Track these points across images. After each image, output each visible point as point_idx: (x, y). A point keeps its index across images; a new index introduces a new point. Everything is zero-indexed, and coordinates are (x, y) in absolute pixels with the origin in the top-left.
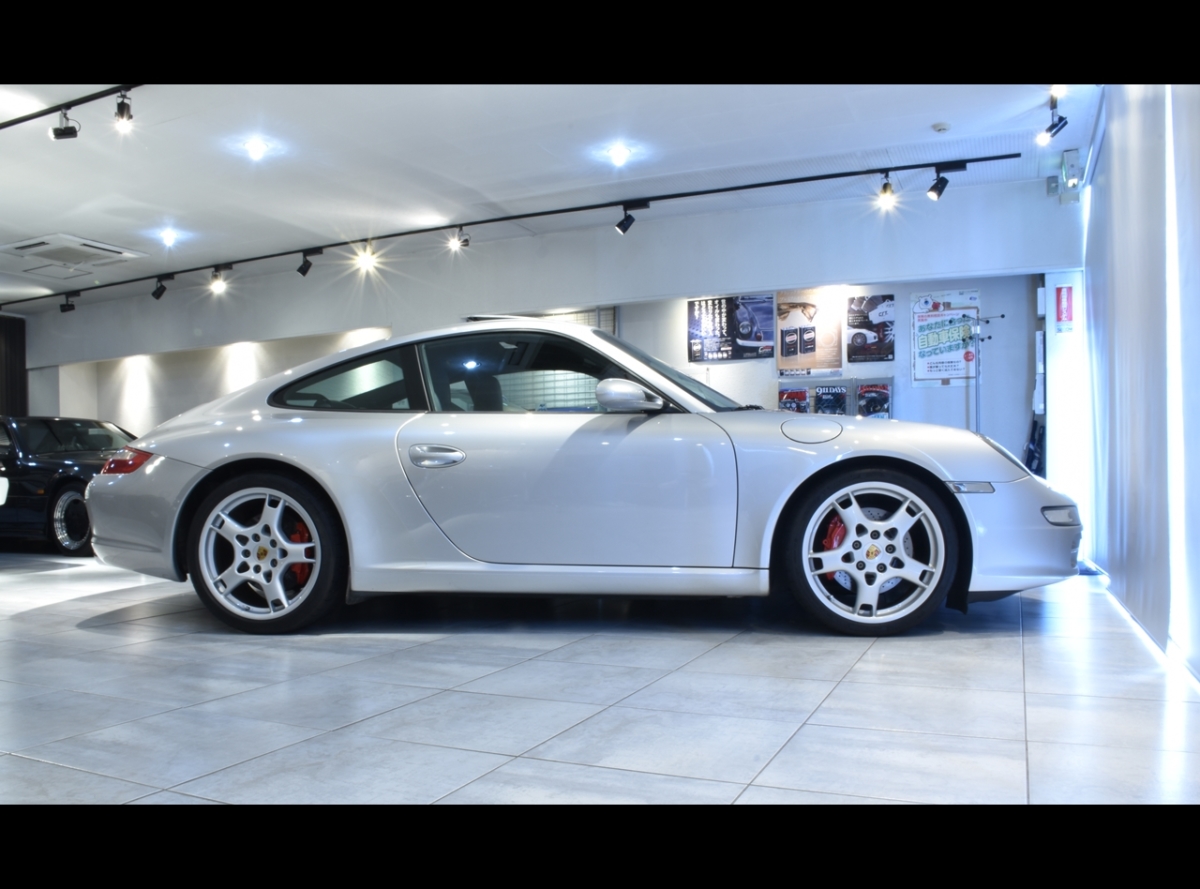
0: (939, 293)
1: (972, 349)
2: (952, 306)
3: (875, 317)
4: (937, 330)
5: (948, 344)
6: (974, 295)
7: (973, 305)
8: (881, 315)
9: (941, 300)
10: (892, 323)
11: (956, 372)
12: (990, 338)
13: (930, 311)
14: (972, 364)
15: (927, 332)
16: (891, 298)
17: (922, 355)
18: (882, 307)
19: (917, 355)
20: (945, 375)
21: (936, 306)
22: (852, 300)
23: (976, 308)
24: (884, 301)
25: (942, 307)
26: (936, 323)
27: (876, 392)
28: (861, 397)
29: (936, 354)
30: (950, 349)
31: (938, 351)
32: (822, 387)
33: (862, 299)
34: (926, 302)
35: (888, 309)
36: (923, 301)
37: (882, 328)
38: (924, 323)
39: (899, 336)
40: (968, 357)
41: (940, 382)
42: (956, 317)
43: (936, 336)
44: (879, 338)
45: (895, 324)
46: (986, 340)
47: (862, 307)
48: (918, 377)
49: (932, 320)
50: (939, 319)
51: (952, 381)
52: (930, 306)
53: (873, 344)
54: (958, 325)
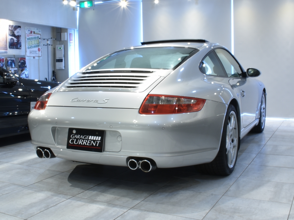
0: (33, 28)
1: (40, 48)
2: (35, 33)
3: (16, 33)
4: (32, 40)
5: (34, 45)
6: (40, 30)
7: (39, 33)
8: (18, 32)
9: (33, 31)
10: (20, 36)
11: (36, 54)
12: (44, 45)
13: (30, 33)
14: (40, 52)
15: (29, 40)
16: (20, 27)
17: (28, 48)
18: (18, 30)
19: (27, 48)
20: (34, 55)
21: (31, 32)
22: (10, 26)
23: (40, 34)
24: (18, 28)
25: (33, 33)
26: (31, 38)
27: (23, 60)
28: (20, 62)
29: (31, 48)
30: (35, 47)
31: (32, 47)
32: (9, 57)
33: (12, 26)
34: (29, 30)
35: (20, 31)
36: (28, 30)
37: (18, 37)
38: (28, 37)
39: (22, 40)
40: (39, 50)
41: (33, 57)
42: (36, 37)
43: (31, 42)
44: (17, 41)
45: (21, 36)
46: (45, 46)
47: (12, 29)
48: (28, 55)
49: (30, 37)
50: (32, 37)
51: (36, 57)
52: (30, 32)
53: (16, 43)
54: (36, 39)
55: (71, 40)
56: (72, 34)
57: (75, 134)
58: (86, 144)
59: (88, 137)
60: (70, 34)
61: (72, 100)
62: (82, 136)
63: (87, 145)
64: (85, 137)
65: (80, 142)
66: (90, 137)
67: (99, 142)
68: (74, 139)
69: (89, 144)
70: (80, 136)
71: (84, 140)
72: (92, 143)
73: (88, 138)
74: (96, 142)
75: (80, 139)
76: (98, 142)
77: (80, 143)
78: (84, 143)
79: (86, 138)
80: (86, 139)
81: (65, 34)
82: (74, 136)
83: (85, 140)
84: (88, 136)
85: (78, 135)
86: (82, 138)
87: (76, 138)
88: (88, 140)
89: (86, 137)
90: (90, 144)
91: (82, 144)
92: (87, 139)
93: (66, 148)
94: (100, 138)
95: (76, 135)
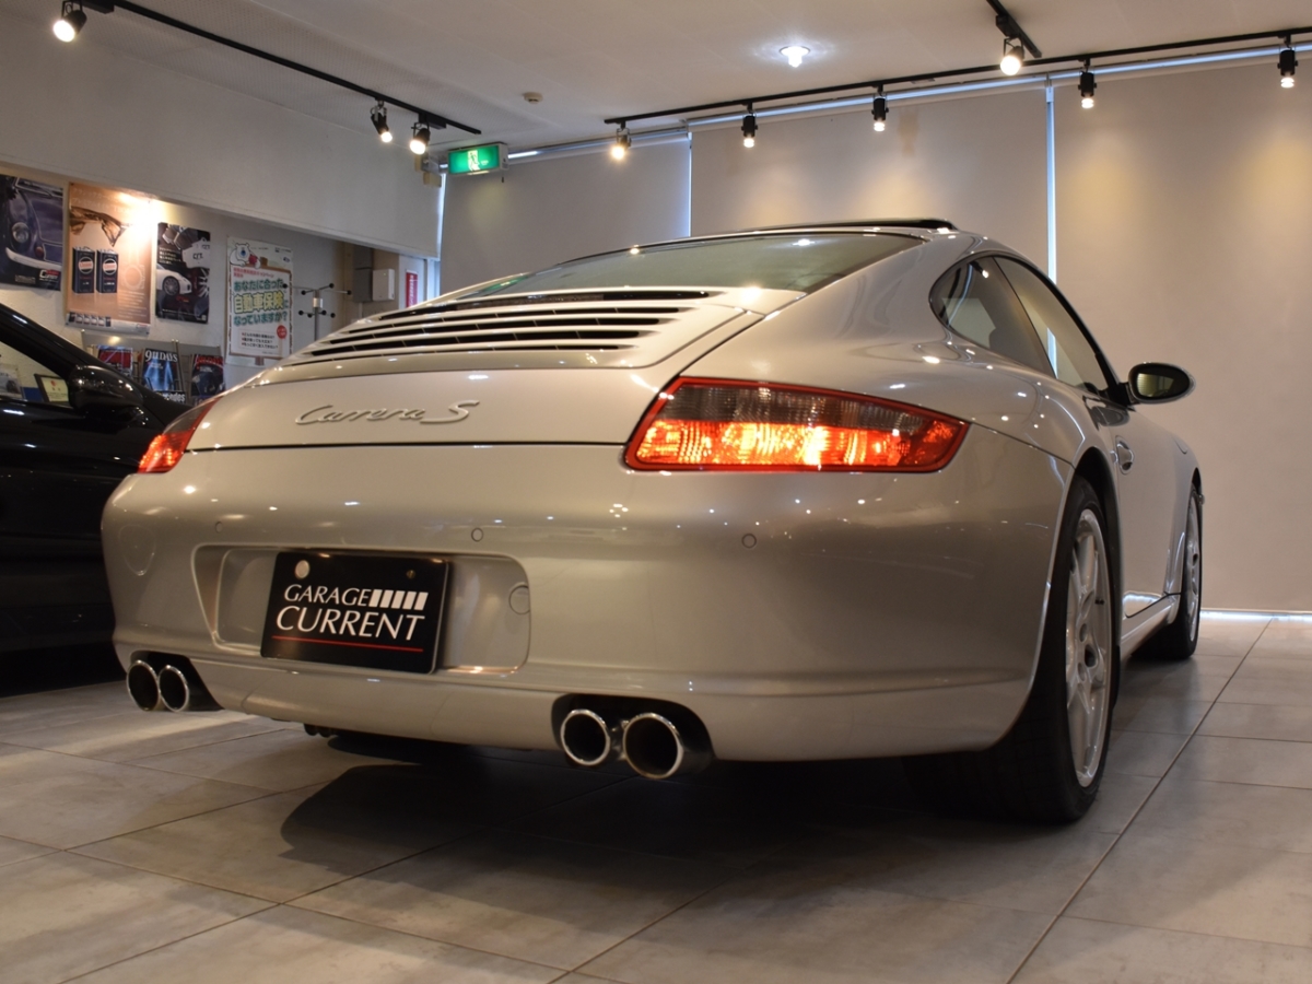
0: (260, 244)
1: (286, 324)
2: (269, 264)
3: (188, 257)
4: (253, 292)
5: (262, 312)
6: (289, 256)
7: (286, 268)
8: (196, 256)
9: (259, 254)
10: (207, 270)
11: (270, 350)
12: (301, 313)
13: (246, 265)
14: (286, 342)
15: (242, 292)
16: (205, 235)
17: (238, 323)
18: (197, 247)
19: (233, 321)
20: (259, 352)
21: (252, 260)
22: (163, 227)
23: (289, 272)
24: (199, 239)
25: (258, 263)
26: (252, 282)
27: (211, 366)
28: (196, 372)
29: (250, 323)
30: (264, 319)
31: (252, 320)
32: (152, 350)
33: (175, 229)
34: (243, 252)
35: (205, 252)
36: (240, 250)
37: (197, 275)
38: (240, 280)
39: (214, 288)
40: (281, 332)
41: (253, 360)
42: (271, 279)
43: (250, 299)
44: (193, 289)
45: (211, 272)
46: (305, 316)
47: (175, 241)
48: (234, 350)
49: (248, 278)
50: (255, 278)
51: (266, 361)
52: (246, 259)
53: (186, 296)
54: (272, 290)
55: (411, 300)
56: (415, 277)
57: (305, 582)
58: (353, 633)
59: (366, 594)
60: (408, 275)
61: (302, 418)
62: (336, 590)
63: (357, 638)
64: (349, 599)
65: (326, 620)
66: (377, 593)
67: (418, 620)
68: (298, 609)
69: (368, 629)
70: (326, 589)
71: (343, 609)
72: (385, 624)
73: (364, 601)
74: (405, 619)
75: (325, 607)
76: (411, 620)
77: (327, 626)
78: (347, 627)
79: (354, 603)
80: (356, 607)
81: (387, 276)
82: (301, 592)
83: (348, 613)
84: (364, 591)
85: (319, 588)
86: (337, 602)
87: (310, 600)
88: (363, 611)
89: (358, 595)
90: (374, 633)
91: (333, 631)
92: (359, 604)
93: (258, 654)
94: (423, 596)
95: (309, 589)
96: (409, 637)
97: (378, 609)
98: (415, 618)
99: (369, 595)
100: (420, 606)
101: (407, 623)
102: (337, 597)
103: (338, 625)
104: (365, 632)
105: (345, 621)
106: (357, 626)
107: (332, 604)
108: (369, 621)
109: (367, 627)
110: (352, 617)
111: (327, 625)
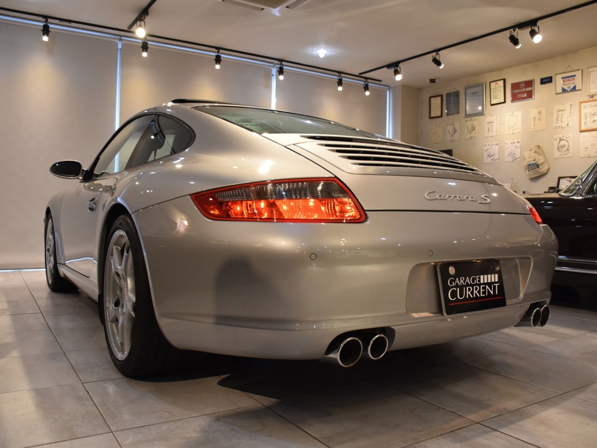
58: (478, 295)
62: (468, 278)
63: (480, 297)
65: (467, 292)
66: (482, 277)
67: (498, 286)
68: (455, 289)
70: (464, 278)
72: (488, 289)
75: (466, 286)
78: (476, 294)
79: (475, 282)
83: (474, 288)
84: (477, 277)
87: (459, 284)
88: (479, 285)
91: (472, 296)
92: (477, 282)
94: (496, 276)
96: (497, 293)
97: (484, 284)
98: (496, 285)
99: (479, 278)
100: (497, 280)
101: (494, 287)
102: (468, 281)
103: (472, 293)
104: (483, 294)
105: (475, 291)
106: (479, 292)
107: (468, 285)
108: (483, 289)
109: (483, 291)
110: (476, 289)
111: (469, 294)
